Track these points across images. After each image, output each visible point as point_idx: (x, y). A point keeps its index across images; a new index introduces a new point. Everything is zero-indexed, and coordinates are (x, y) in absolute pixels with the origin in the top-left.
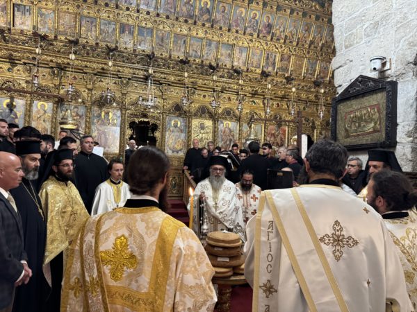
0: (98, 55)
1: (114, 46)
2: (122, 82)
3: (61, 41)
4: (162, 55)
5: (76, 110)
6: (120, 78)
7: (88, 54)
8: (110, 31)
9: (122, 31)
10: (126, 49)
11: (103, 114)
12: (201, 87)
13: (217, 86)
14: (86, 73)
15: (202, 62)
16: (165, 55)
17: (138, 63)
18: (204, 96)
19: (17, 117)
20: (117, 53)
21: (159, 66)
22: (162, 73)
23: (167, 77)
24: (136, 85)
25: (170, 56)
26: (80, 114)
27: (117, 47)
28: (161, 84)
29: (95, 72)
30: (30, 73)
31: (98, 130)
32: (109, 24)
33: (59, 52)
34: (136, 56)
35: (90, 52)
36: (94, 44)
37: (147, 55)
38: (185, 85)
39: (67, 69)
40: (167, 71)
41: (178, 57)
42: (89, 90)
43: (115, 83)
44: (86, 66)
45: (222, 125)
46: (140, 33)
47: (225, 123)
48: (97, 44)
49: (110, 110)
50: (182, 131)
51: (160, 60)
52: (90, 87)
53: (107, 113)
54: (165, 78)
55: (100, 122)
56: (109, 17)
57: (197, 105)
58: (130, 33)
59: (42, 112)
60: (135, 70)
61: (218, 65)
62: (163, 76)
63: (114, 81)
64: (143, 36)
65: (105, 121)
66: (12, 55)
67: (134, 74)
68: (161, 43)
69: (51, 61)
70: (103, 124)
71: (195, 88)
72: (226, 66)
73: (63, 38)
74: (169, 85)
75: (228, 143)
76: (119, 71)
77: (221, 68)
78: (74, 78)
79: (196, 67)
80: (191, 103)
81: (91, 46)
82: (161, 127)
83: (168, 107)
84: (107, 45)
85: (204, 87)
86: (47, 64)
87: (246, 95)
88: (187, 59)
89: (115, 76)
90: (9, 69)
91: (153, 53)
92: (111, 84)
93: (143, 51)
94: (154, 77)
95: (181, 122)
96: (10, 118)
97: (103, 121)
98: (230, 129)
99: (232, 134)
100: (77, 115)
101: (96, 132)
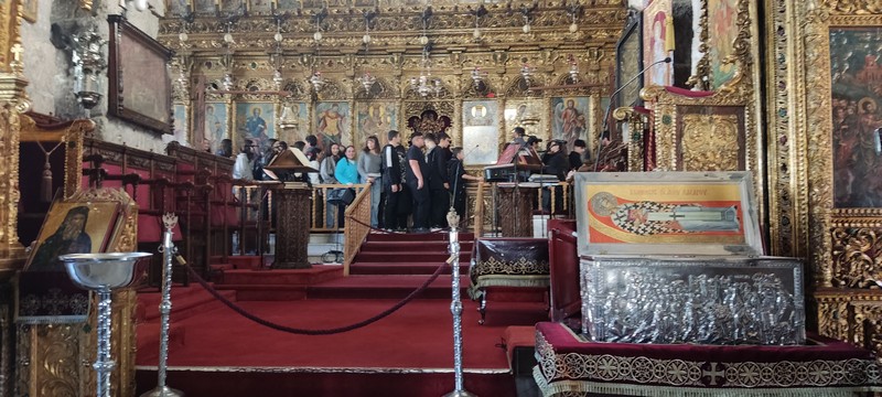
0: (356, 26)
1: (373, 10)
2: (393, 60)
3: (307, 17)
4: (442, 8)
5: (335, 108)
6: (391, 53)
7: (342, 27)
10: (390, 10)
11: (371, 110)
12: (514, 46)
13: (543, 40)
14: (343, 55)
15: (509, 6)
16: (449, 7)
17: (411, 27)
18: (525, 60)
19: (265, 128)
20: (379, 19)
21: (441, 26)
22: (448, 35)
23: (459, 39)
24: (414, 60)
25: (456, 8)
26: (341, 113)
27: (377, 10)
28: (450, 52)
29: (356, 52)
30: (276, 67)
31: (366, 134)
33: (306, 31)
34: (406, 18)
35: (345, 24)
36: (348, 12)
37: (420, 14)
38: (486, 47)
39: (320, 53)
40: (454, 31)
41: (469, 7)
42: (353, 77)
43: (385, 62)
44: (342, 45)
45: (560, 104)
47: (565, 101)
48: (351, 11)
50: (489, 123)
51: (441, 17)
52: (351, 73)
53: (377, 108)
54: (454, 43)
55: (368, 122)
57: (512, 77)
60: (409, 38)
61: (536, 5)
62: (450, 39)
63: (382, 60)
65: (375, 120)
67: (408, 44)
69: (299, 46)
70: (372, 124)
71: (506, 50)
72: (550, 4)
73: (308, 12)
74: (463, 51)
75: (574, 134)
76: (387, 44)
77: (543, 10)
78: (330, 64)
79: (501, 17)
80: (502, 75)
81: (344, 16)
82: (455, 120)
83: (464, 86)
84: (364, 11)
85: (521, 45)
86: (295, 51)
87: (600, 47)
88: (482, 6)
89: (384, 51)
90: (254, 65)
91: (430, 8)
92: (379, 64)
93: (416, 9)
94: (437, 44)
95: (488, 109)
96: (258, 129)
97: (371, 121)
98: (576, 111)
99: (580, 118)
100: (338, 115)
101: (364, 138)
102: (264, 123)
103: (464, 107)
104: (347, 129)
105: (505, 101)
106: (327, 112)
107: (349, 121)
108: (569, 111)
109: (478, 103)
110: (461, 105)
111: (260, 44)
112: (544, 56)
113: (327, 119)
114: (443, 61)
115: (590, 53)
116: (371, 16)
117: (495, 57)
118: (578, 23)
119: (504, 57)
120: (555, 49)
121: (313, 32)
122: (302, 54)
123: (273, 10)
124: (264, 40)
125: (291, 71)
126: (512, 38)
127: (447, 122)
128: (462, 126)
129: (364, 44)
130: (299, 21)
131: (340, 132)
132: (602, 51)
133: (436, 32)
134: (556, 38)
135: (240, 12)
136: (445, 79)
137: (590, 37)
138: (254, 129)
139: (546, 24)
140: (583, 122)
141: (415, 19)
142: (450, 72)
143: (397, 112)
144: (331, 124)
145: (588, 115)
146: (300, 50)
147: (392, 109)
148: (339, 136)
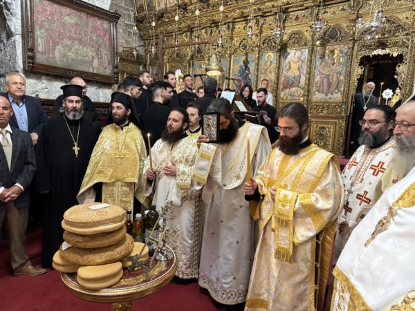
2: (350, 5)
11: (327, 51)
14: (307, 8)
19: (250, 73)
26: (302, 58)
30: (258, 26)
31: (321, 73)
39: (290, 10)
43: (343, 9)
49: (336, 46)
52: (312, 23)
53: (332, 52)
55: (323, 63)
59: (269, 63)
63: (341, 8)
65: (330, 62)
66: (243, 13)
69: (273, 6)
78: (297, 18)
86: (271, 12)
90: (245, 27)
92: (337, 13)
96: (245, 74)
97: (326, 63)
100: (300, 60)
101: (319, 76)
102: (249, 70)
106: (292, 58)
113: (291, 63)
122: (275, 13)
131: (300, 73)
136: (402, 15)
138: (243, 74)
142: (409, 8)
143: (349, 53)
147: (345, 51)
148: (300, 78)
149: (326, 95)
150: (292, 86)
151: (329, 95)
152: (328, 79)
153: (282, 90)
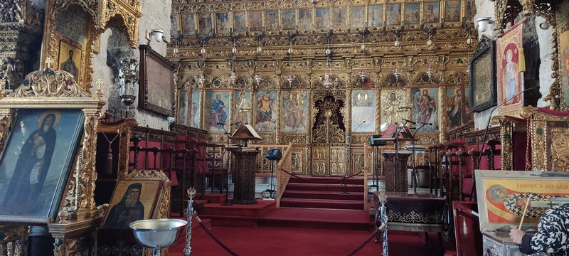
0: (283, 42)
1: (294, 32)
2: (306, 63)
3: (252, 37)
4: (340, 30)
5: (268, 95)
6: (305, 59)
7: (274, 43)
8: (291, 19)
9: (301, 16)
10: (306, 32)
11: (291, 96)
12: (387, 54)
13: (407, 50)
14: (274, 60)
15: (385, 28)
16: (344, 30)
17: (319, 42)
18: (394, 63)
19: (224, 107)
20: (298, 38)
21: (339, 41)
22: (343, 48)
23: (350, 50)
24: (320, 64)
25: (349, 30)
26: (272, 98)
27: (297, 32)
28: (344, 58)
29: (282, 58)
30: (231, 68)
31: (288, 111)
32: (290, 12)
33: (251, 46)
34: (316, 37)
35: (276, 41)
36: (278, 34)
37: (325, 34)
38: (368, 55)
40: (347, 45)
42: (280, 75)
43: (301, 65)
44: (274, 54)
45: (418, 93)
46: (318, 14)
48: (280, 33)
50: (369, 104)
51: (339, 36)
52: (279, 72)
53: (295, 95)
54: (347, 52)
55: (289, 103)
56: (289, 6)
57: (385, 74)
58: (308, 16)
60: (317, 50)
61: (403, 28)
62: (344, 50)
64: (320, 16)
65: (294, 102)
67: (316, 53)
68: (338, 19)
69: (246, 55)
70: (292, 105)
71: (381, 57)
72: (413, 27)
73: (253, 34)
74: (352, 58)
75: (427, 112)
76: (302, 54)
77: (407, 31)
78: (266, 67)
79: (379, 35)
80: (378, 73)
81: (276, 36)
82: (346, 102)
83: (352, 80)
84: (289, 33)
85: (392, 54)
86: (244, 58)
87: (447, 55)
88: (366, 29)
89: (300, 58)
90: (217, 67)
91: (332, 31)
92: (297, 66)
93: (322, 31)
94: (336, 53)
95: (368, 96)
96: (219, 108)
97: (291, 102)
98: (429, 97)
99: (432, 102)
100: (270, 99)
101: (286, 114)
102: (223, 104)
103: (353, 94)
104: (275, 108)
105: (380, 90)
106: (263, 97)
107: (277, 103)
108: (425, 97)
109: (362, 91)
110: (351, 93)
111: (222, 54)
112: (407, 61)
113: (263, 101)
114: (339, 64)
115: (439, 59)
116: (294, 36)
117: (374, 62)
118: (431, 39)
119: (380, 61)
120: (415, 56)
121: (256, 46)
122: (248, 60)
123: (231, 33)
124: (225, 51)
125: (241, 71)
126: (386, 49)
127: (341, 104)
128: (351, 106)
129: (288, 54)
130: (247, 39)
131: (271, 109)
132: (448, 57)
133: (335, 45)
134: (416, 49)
135: (211, 34)
136: (340, 76)
137: (440, 48)
138: (217, 107)
139: (409, 40)
140: (434, 105)
141: (322, 38)
142: (344, 72)
143: (308, 97)
144: (266, 104)
145: (438, 100)
146: (247, 58)
147: (305, 95)
148: (270, 112)
149: (294, 128)
150: (264, 120)
151: (296, 128)
152: (294, 115)
153: (256, 123)
